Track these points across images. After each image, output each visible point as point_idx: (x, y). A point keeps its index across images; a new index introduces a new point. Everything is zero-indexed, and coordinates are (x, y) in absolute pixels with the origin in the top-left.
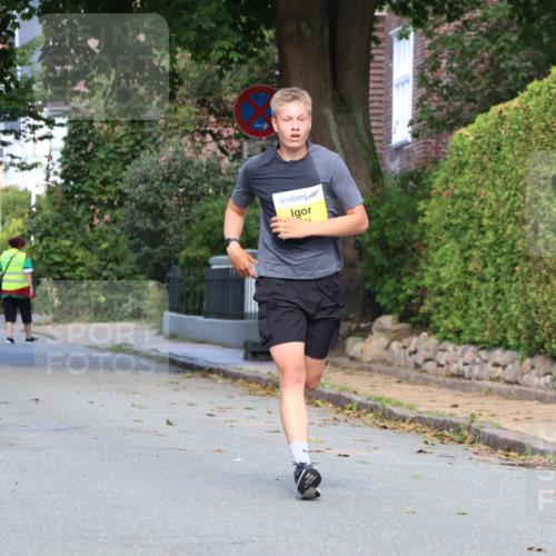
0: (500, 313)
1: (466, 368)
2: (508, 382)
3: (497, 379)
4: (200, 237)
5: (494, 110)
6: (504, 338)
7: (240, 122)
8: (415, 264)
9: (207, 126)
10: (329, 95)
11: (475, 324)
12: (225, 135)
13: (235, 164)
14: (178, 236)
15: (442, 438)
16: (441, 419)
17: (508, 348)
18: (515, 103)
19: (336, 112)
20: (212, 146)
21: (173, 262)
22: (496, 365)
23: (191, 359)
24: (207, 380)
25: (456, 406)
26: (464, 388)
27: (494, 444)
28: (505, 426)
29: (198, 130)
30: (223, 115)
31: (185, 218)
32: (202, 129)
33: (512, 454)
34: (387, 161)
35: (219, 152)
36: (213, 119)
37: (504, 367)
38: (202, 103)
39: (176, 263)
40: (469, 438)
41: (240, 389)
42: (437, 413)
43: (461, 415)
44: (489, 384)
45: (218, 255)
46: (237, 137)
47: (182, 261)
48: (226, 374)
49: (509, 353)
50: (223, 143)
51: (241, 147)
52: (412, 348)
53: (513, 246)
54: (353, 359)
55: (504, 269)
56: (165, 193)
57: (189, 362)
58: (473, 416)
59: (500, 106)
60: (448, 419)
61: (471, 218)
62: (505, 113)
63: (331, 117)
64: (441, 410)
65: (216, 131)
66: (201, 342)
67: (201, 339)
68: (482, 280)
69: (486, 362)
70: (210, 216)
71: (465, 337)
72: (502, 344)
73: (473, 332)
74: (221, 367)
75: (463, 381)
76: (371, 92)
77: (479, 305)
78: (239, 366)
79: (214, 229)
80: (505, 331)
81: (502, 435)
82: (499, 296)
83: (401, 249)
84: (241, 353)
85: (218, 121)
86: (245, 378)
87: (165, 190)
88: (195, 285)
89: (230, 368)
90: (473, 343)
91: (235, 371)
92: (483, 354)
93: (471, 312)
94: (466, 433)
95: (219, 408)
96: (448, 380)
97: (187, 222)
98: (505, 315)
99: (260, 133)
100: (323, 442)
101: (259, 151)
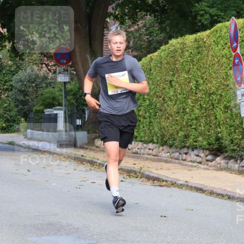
0: (151, 130)
1: (139, 150)
2: (154, 156)
3: (150, 154)
4: (41, 102)
5: (149, 56)
6: (153, 140)
7: (56, 60)
9: (43, 61)
10: (89, 50)
11: (142, 134)
12: (50, 65)
13: (54, 75)
14: (33, 102)
15: (130, 176)
16: (129, 169)
17: (154, 143)
18: (156, 54)
20: (45, 69)
21: (30, 111)
22: (150, 149)
25: (135, 164)
26: (138, 158)
27: (149, 178)
28: (153, 171)
29: (40, 63)
30: (49, 57)
31: (35, 95)
33: (155, 182)
35: (48, 71)
36: (46, 59)
37: (153, 150)
39: (32, 112)
40: (140, 176)
42: (128, 167)
43: (136, 168)
44: (147, 156)
45: (48, 109)
46: (55, 65)
47: (34, 111)
49: (154, 145)
50: (49, 67)
51: (56, 69)
53: (156, 106)
54: (97, 147)
55: (152, 114)
58: (141, 168)
59: (151, 55)
60: (132, 169)
61: (140, 95)
62: (153, 57)
63: (89, 58)
64: (129, 166)
65: (47, 63)
68: (145, 118)
69: (146, 148)
70: (44, 94)
71: (139, 139)
72: (152, 141)
73: (141, 137)
75: (137, 155)
76: (104, 49)
77: (144, 127)
79: (46, 99)
80: (153, 137)
81: (151, 175)
82: (151, 124)
85: (48, 60)
87: (28, 85)
90: (141, 141)
92: (145, 145)
93: (140, 130)
94: (138, 174)
95: (48, 165)
96: (132, 155)
97: (36, 97)
98: (153, 131)
99: (63, 64)
100: (86, 178)
101: (62, 70)
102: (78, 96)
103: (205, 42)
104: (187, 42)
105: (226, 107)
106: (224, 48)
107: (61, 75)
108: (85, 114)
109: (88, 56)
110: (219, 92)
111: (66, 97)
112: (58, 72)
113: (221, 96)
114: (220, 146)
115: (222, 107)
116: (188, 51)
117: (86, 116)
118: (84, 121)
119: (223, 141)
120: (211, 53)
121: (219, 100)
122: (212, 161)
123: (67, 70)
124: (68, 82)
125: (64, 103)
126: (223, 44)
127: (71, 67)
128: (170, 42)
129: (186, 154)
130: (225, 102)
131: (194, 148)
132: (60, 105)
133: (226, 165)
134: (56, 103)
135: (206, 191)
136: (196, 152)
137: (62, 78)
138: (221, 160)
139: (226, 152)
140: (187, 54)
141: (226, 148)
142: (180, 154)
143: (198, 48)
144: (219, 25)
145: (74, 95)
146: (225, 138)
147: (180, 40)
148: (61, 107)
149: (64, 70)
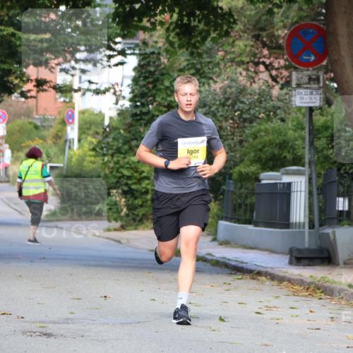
4: (252, 154)
7: (290, 54)
9: (260, 58)
12: (276, 65)
13: (285, 91)
14: (232, 154)
20: (264, 76)
21: (227, 177)
23: (242, 262)
24: (255, 281)
29: (252, 62)
30: (275, 48)
31: (239, 138)
32: (256, 60)
35: (270, 81)
36: (266, 52)
38: (257, 37)
39: (230, 178)
41: (285, 291)
45: (268, 171)
46: (286, 68)
47: (235, 176)
48: (273, 277)
50: (274, 73)
51: (290, 76)
56: (221, 116)
57: (240, 265)
65: (268, 62)
66: (251, 248)
67: (251, 246)
70: (262, 136)
74: (268, 270)
78: (284, 270)
79: (264, 147)
84: (286, 259)
85: (270, 54)
86: (289, 280)
87: (221, 113)
88: (246, 197)
89: (277, 272)
91: (281, 274)
95: (267, 306)
97: (241, 142)
99: (307, 64)
101: (306, 80)
107: (302, 91)
111: (311, 144)
112: (294, 84)
123: (317, 80)
125: (307, 160)
132: (297, 161)
134: (289, 156)
137: (304, 98)
148: (301, 168)
149: (310, 79)
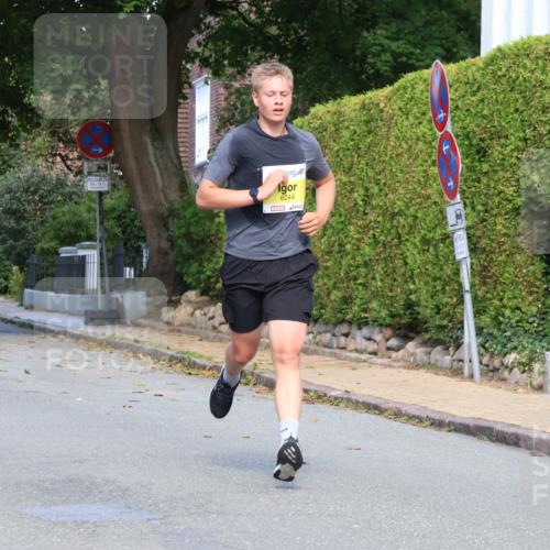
7: (82, 149)
8: (213, 253)
9: (57, 151)
10: (148, 128)
12: (71, 157)
14: (35, 233)
19: (153, 140)
20: (61, 165)
21: (31, 252)
29: (50, 154)
30: (69, 142)
31: (40, 219)
32: (54, 152)
34: (192, 176)
35: (66, 170)
36: (61, 145)
38: (53, 133)
39: (34, 252)
40: (253, 382)
44: (266, 341)
46: (79, 159)
47: (38, 250)
50: (68, 163)
51: (82, 166)
52: (210, 315)
54: (166, 323)
56: (25, 201)
58: (255, 365)
63: (149, 144)
65: (63, 154)
70: (60, 217)
76: (179, 125)
78: (81, 329)
79: (62, 227)
83: (202, 241)
84: (83, 319)
85: (65, 147)
86: (86, 338)
87: (24, 198)
94: (250, 377)
97: (42, 222)
99: (96, 155)
100: (144, 385)
101: (95, 168)
102: (128, 220)
103: (382, 111)
104: (346, 110)
105: (425, 241)
106: (420, 123)
107: (93, 178)
108: (142, 256)
109: (147, 140)
110: (412, 210)
111: (102, 223)
112: (85, 172)
113: (416, 218)
114: (414, 319)
115: (417, 241)
116: (347, 128)
117: (145, 260)
118: (141, 271)
119: (420, 310)
120: (395, 132)
121: (411, 227)
122: (398, 350)
123: (105, 168)
124: (108, 192)
125: (98, 235)
126: (419, 115)
127: (113, 161)
128: (313, 110)
129: (346, 335)
130: (423, 232)
131: (362, 323)
132: (91, 238)
133: (425, 358)
134: (83, 234)
135: (386, 410)
136: (365, 331)
137: (94, 184)
138: (417, 348)
139: (427, 331)
140: (346, 134)
141: (426, 322)
142: (334, 335)
143: (368, 122)
144: (410, 76)
145: (119, 218)
146: (423, 303)
147: (331, 106)
148: (93, 243)
149: (99, 168)
